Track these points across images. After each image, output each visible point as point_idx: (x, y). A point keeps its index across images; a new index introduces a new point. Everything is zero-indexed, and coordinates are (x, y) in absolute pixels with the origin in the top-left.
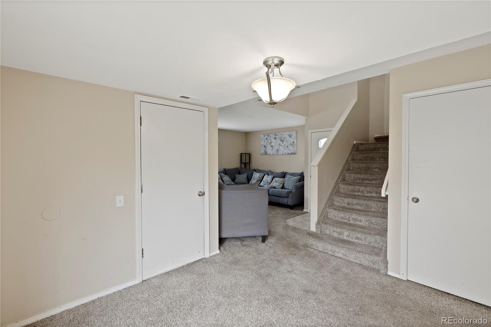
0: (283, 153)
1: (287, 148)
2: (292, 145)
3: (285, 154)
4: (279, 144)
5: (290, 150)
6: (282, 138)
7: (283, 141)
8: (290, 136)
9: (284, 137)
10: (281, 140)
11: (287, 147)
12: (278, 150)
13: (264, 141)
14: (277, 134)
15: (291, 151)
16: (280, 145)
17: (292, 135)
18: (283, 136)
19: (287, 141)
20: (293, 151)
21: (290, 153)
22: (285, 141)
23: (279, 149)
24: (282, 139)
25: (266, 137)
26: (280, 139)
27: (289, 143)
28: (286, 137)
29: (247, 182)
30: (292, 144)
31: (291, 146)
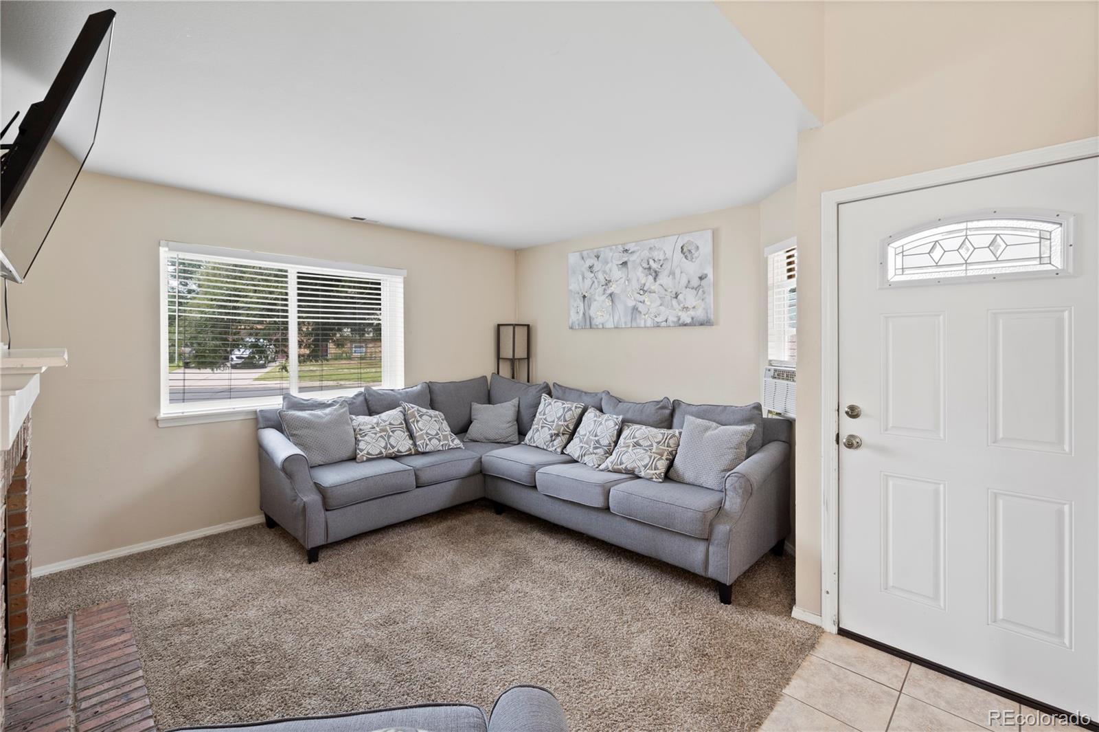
0: (659, 319)
1: (674, 302)
2: (697, 289)
3: (664, 324)
4: (638, 287)
5: (686, 309)
6: (651, 262)
7: (656, 272)
8: (685, 252)
9: (662, 257)
10: (650, 268)
11: (676, 297)
12: (635, 309)
13: (580, 278)
14: (631, 247)
15: (692, 313)
16: (645, 289)
17: (697, 248)
18: (656, 255)
19: (672, 273)
20: (700, 314)
21: (688, 320)
22: (666, 272)
23: (641, 307)
24: (654, 266)
25: (589, 262)
26: (645, 265)
27: (684, 281)
28: (669, 254)
29: (515, 437)
30: (695, 282)
31: (694, 292)
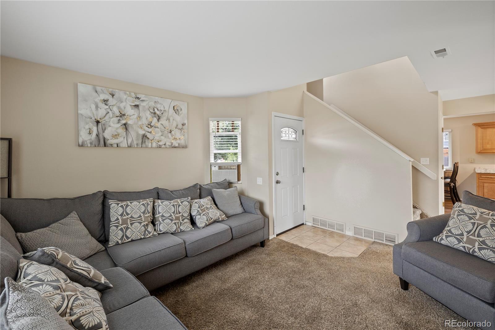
0: (160, 143)
1: (169, 135)
2: (181, 129)
3: (163, 146)
4: (147, 123)
5: (175, 139)
6: (156, 110)
7: (159, 116)
8: (176, 110)
9: (162, 109)
10: (155, 113)
11: (171, 132)
12: (144, 136)
13: (93, 107)
14: (142, 97)
15: (178, 141)
16: (152, 125)
17: (181, 110)
18: (158, 106)
19: (168, 119)
20: (182, 142)
21: (177, 145)
22: (165, 118)
23: (149, 135)
24: (158, 112)
25: (103, 97)
26: (152, 111)
27: (175, 125)
28: (167, 109)
30: (180, 126)
31: (180, 131)
